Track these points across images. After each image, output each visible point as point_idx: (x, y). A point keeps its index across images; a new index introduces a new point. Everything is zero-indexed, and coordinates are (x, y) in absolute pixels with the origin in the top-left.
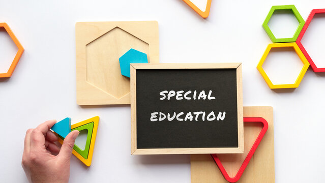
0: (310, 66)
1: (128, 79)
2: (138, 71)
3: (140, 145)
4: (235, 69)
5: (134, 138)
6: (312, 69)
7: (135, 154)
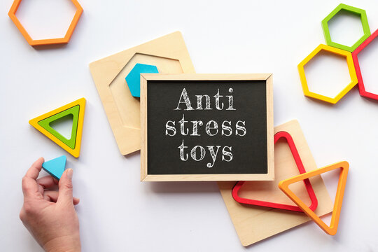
0: (358, 84)
1: (138, 99)
2: (149, 82)
3: (151, 171)
4: (265, 81)
5: (144, 162)
6: (359, 88)
7: (145, 180)
